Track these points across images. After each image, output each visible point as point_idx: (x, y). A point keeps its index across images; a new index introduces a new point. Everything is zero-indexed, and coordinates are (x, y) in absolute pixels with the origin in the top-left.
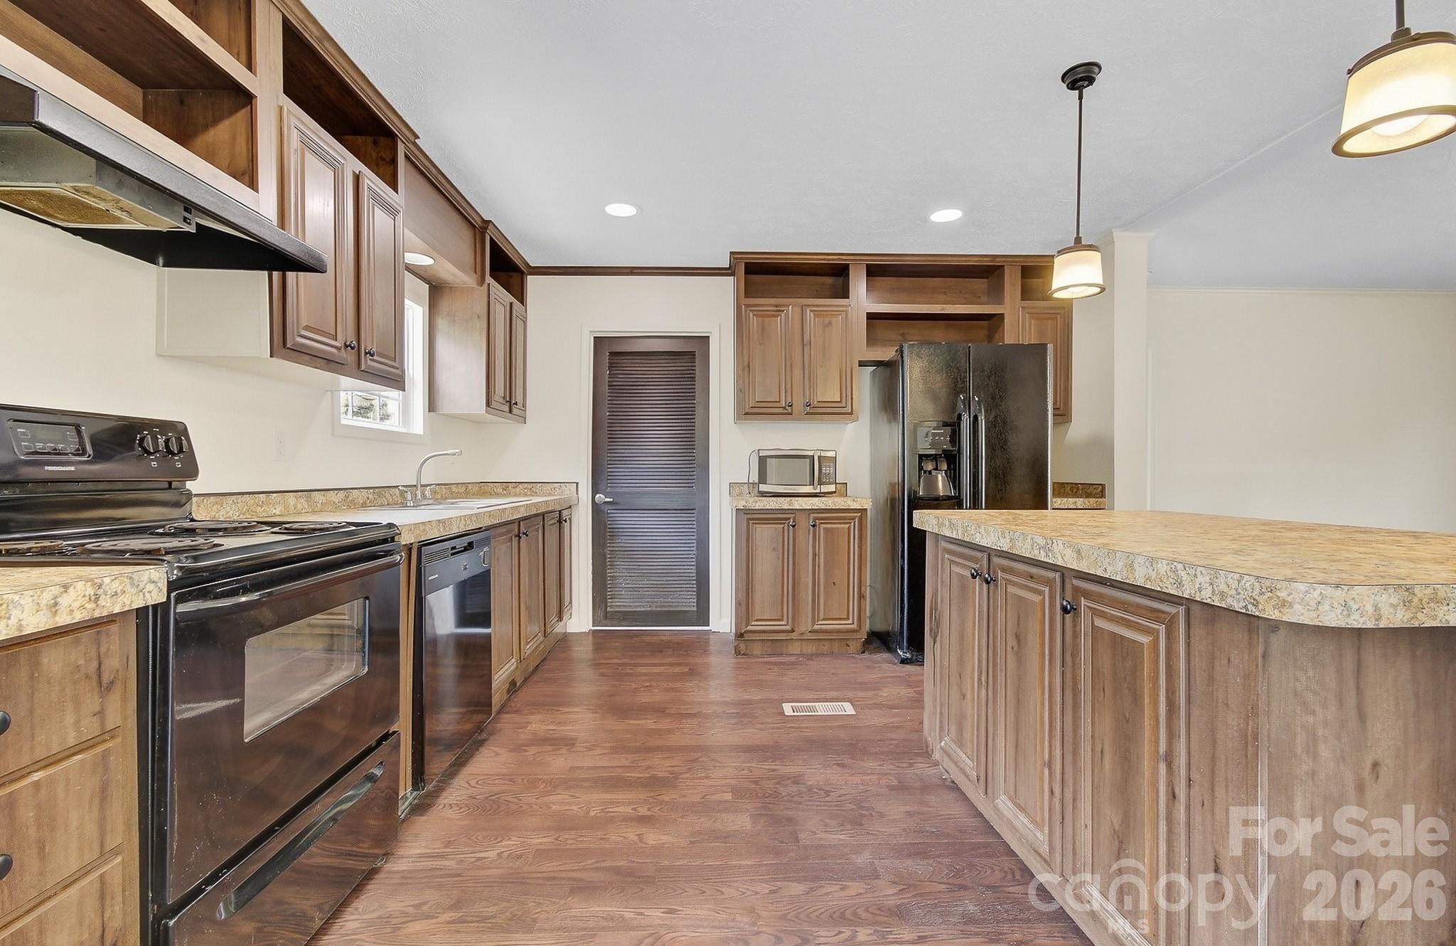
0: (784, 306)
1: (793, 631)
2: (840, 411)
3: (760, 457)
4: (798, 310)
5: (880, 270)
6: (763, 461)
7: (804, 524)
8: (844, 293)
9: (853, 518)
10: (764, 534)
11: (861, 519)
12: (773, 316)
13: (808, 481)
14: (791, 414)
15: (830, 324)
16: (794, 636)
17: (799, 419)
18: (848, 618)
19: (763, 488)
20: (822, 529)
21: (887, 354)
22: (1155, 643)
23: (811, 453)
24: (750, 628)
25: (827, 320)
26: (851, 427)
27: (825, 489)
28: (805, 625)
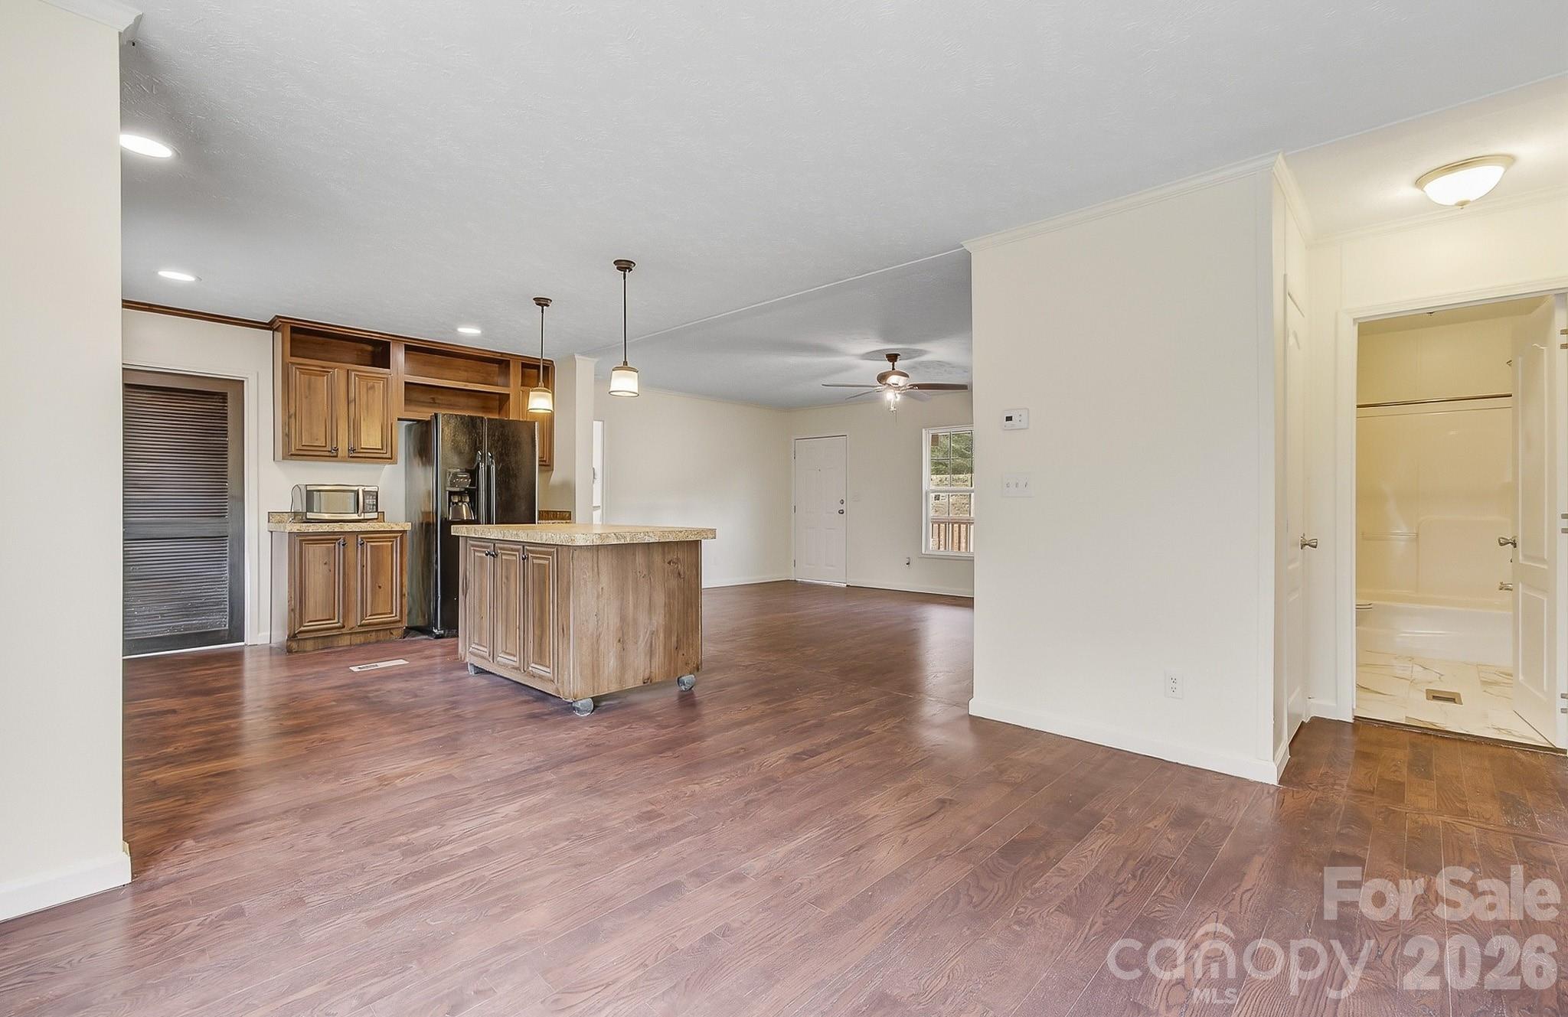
0: (331, 368)
1: (344, 627)
2: (382, 456)
3: (307, 491)
4: (343, 375)
5: (417, 350)
6: (310, 494)
7: (351, 541)
8: (386, 364)
9: (397, 537)
10: (316, 554)
11: (402, 537)
12: (321, 375)
13: (353, 509)
14: (336, 456)
15: (373, 387)
16: (344, 631)
17: (343, 460)
18: (392, 613)
19: (310, 515)
20: (369, 547)
21: (425, 414)
22: (549, 563)
23: (356, 488)
24: (302, 629)
25: (370, 384)
26: (387, 468)
27: (368, 516)
28: (354, 621)
